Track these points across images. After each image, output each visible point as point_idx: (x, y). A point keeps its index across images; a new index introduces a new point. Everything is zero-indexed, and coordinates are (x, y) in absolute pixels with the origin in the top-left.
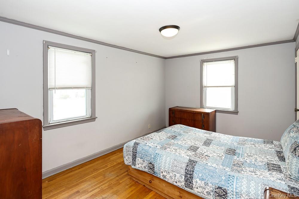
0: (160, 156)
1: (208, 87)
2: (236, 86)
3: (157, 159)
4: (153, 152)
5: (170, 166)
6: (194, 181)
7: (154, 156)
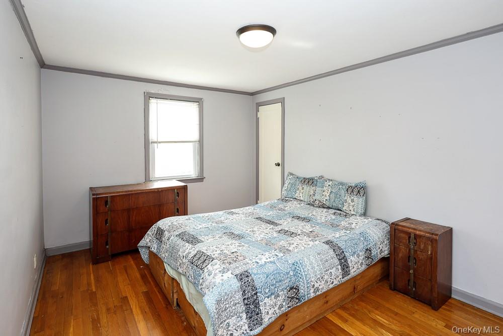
0: (300, 263)
1: (160, 142)
2: (201, 142)
3: (301, 271)
4: (286, 265)
5: (321, 267)
6: (349, 261)
7: (294, 271)
